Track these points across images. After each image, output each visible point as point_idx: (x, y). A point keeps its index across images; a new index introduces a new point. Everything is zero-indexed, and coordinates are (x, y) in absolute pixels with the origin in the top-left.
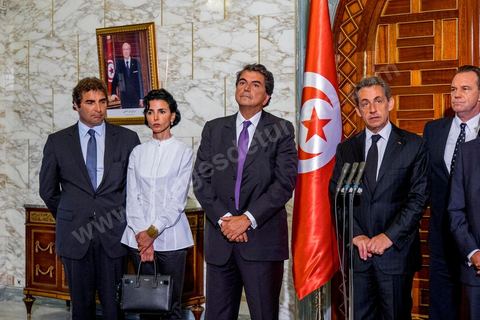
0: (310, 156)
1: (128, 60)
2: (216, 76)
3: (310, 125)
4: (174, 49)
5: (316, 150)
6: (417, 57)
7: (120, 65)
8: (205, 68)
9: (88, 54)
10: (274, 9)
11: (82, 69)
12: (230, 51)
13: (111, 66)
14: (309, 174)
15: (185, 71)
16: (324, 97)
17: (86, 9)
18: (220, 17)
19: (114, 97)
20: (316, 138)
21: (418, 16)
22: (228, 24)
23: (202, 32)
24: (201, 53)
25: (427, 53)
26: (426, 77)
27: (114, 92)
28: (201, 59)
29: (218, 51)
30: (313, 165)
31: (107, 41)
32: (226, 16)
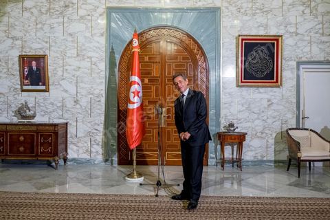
0: (134, 103)
1: (34, 68)
2: (74, 76)
3: (134, 93)
4: (54, 65)
5: (136, 101)
6: (147, 74)
8: (69, 73)
9: (13, 64)
10: (97, 55)
11: (10, 70)
12: (80, 68)
13: (26, 69)
15: (60, 73)
16: (138, 84)
17: (13, 47)
18: (75, 55)
19: (27, 81)
20: (136, 97)
21: (147, 62)
22: (79, 58)
23: (67, 60)
24: (67, 67)
25: (149, 73)
26: (149, 81)
27: (27, 79)
28: (67, 70)
29: (75, 67)
30: (136, 106)
31: (25, 60)
32: (78, 55)
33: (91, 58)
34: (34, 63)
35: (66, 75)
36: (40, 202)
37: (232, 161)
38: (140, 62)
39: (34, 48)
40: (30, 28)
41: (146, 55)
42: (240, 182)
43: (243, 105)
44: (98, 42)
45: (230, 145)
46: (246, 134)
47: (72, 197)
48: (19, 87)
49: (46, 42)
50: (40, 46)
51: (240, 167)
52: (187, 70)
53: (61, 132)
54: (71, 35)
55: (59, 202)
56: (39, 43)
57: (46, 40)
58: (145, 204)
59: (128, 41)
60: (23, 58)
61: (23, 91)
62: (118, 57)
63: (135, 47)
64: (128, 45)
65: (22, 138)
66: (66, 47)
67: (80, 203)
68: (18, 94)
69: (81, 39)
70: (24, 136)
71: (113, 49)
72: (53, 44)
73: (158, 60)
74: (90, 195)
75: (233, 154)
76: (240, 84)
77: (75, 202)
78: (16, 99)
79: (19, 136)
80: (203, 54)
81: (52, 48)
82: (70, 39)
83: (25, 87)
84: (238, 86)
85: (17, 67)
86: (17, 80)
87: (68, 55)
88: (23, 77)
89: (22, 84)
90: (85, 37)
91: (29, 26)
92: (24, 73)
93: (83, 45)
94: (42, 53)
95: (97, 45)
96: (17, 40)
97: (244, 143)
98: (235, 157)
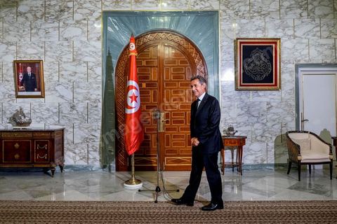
0: (131, 108)
1: (29, 73)
2: (70, 81)
4: (50, 70)
5: (133, 106)
6: (144, 79)
7: (25, 75)
8: (65, 78)
9: (8, 70)
11: (4, 76)
12: (76, 73)
13: (21, 75)
14: (131, 114)
15: (56, 78)
16: (136, 89)
17: (7, 53)
18: (71, 60)
19: (22, 87)
20: (134, 102)
21: (144, 66)
22: (75, 63)
23: (63, 65)
24: (63, 72)
25: (147, 78)
26: (147, 85)
27: (22, 85)
28: (62, 75)
29: (70, 73)
30: (133, 111)
31: (19, 66)
32: (74, 60)
33: (87, 63)
34: (29, 69)
35: (62, 80)
36: (36, 210)
37: (232, 166)
38: (137, 67)
39: (29, 54)
40: (25, 33)
41: (144, 60)
42: (240, 187)
43: (242, 109)
44: (95, 47)
45: (229, 149)
46: (246, 137)
47: (69, 205)
48: (14, 93)
49: (42, 47)
50: (35, 51)
51: (240, 171)
52: (185, 74)
53: (57, 138)
54: (66, 39)
55: (55, 210)
56: (34, 48)
57: (41, 45)
58: (144, 211)
59: (125, 45)
60: (18, 64)
61: (18, 97)
62: (115, 61)
63: (132, 51)
64: (125, 49)
65: (17, 145)
66: (62, 52)
67: (77, 210)
68: (13, 100)
69: (77, 44)
70: (19, 143)
71: (109, 53)
72: (49, 49)
73: (156, 64)
74: (87, 202)
75: (233, 158)
76: (239, 87)
77: (72, 210)
78: (11, 105)
79: (15, 143)
80: (202, 58)
81: (48, 53)
82: (66, 43)
83: (20, 94)
84: (237, 89)
85: (11, 72)
86: (11, 86)
87: (64, 60)
88: (18, 83)
89: (17, 90)
90: (81, 42)
91: (24, 31)
92: (19, 79)
93: (79, 49)
94: (37, 59)
95: (93, 49)
96: (11, 45)
97: (244, 147)
98: (235, 161)
